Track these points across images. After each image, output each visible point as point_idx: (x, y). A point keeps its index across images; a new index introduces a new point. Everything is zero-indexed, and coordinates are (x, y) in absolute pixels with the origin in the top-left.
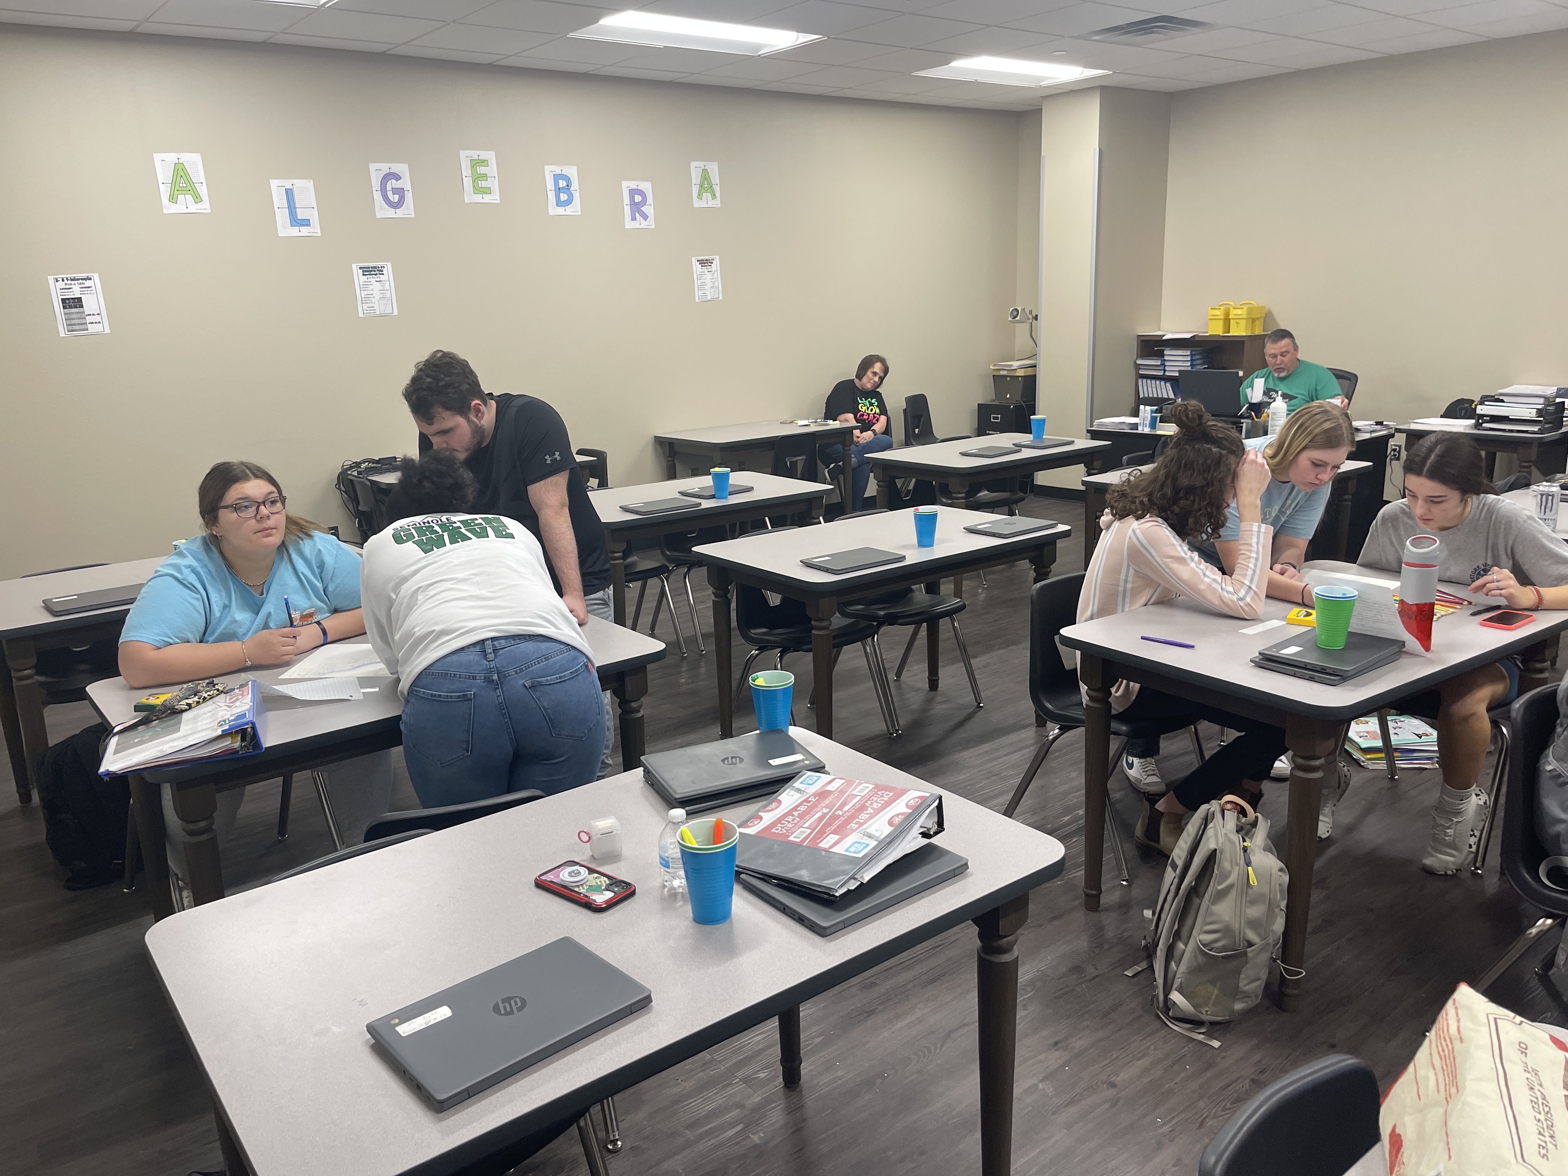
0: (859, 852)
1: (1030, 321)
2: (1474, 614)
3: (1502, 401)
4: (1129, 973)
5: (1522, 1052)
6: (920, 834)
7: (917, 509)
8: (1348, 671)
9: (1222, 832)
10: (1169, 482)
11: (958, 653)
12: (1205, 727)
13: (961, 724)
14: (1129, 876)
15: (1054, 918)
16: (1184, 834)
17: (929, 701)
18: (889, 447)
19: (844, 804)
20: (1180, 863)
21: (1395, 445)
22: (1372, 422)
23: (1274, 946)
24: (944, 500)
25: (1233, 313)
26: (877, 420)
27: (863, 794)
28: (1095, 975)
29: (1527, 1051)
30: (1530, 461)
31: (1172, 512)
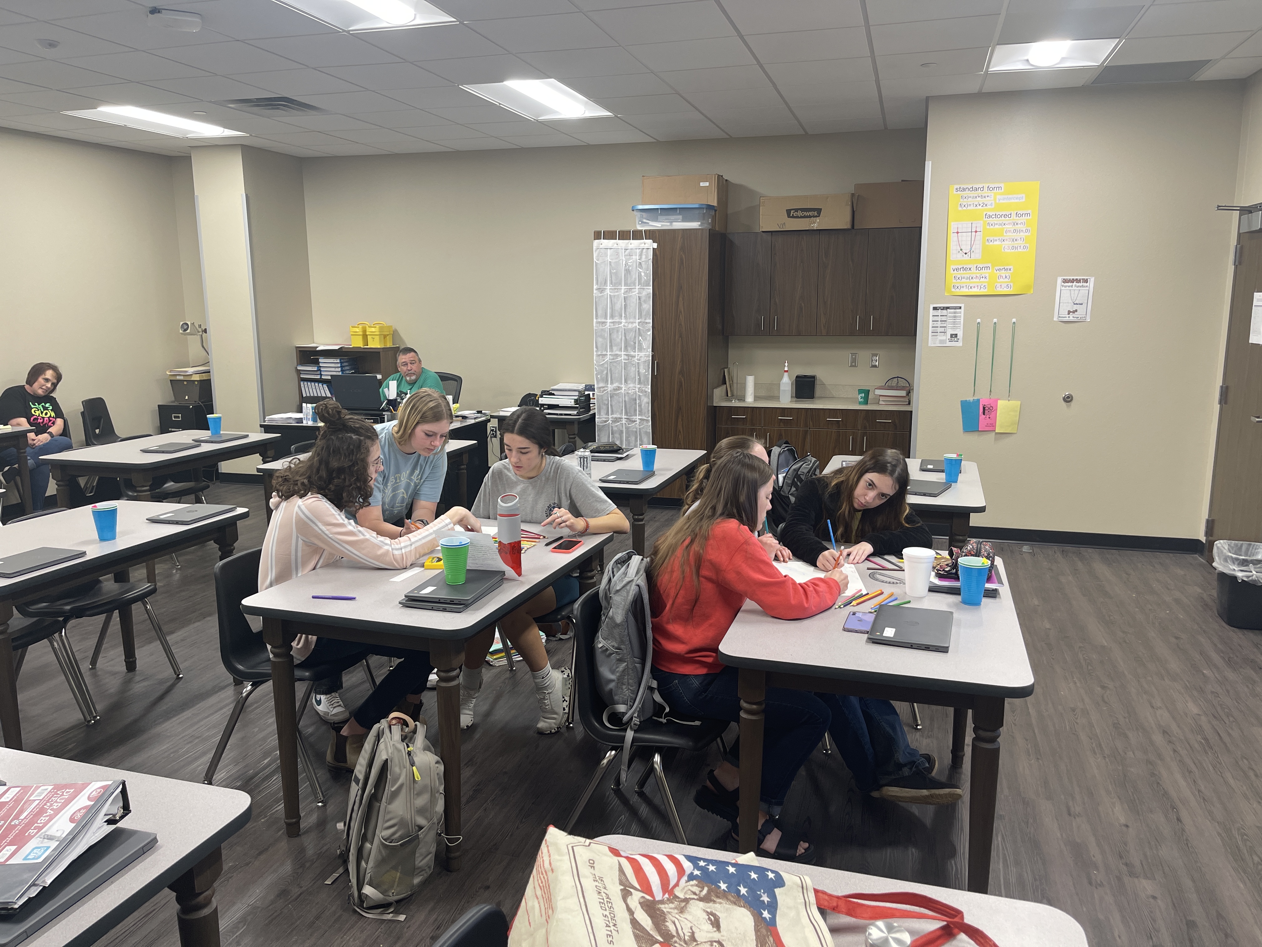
0: (39, 857)
1: (201, 333)
2: (547, 545)
3: (553, 394)
4: (328, 882)
5: (591, 867)
6: (105, 822)
7: (95, 506)
8: (468, 600)
9: (390, 744)
10: (323, 467)
11: (153, 633)
12: (374, 660)
13: (161, 698)
14: (324, 797)
15: (260, 853)
16: (363, 751)
17: (127, 682)
18: (69, 447)
19: (21, 812)
20: (361, 777)
21: (493, 427)
22: (475, 412)
23: (438, 823)
24: (130, 493)
25: (369, 330)
26: (54, 423)
27: (41, 798)
28: (299, 893)
29: (594, 865)
30: (574, 434)
31: (329, 490)
